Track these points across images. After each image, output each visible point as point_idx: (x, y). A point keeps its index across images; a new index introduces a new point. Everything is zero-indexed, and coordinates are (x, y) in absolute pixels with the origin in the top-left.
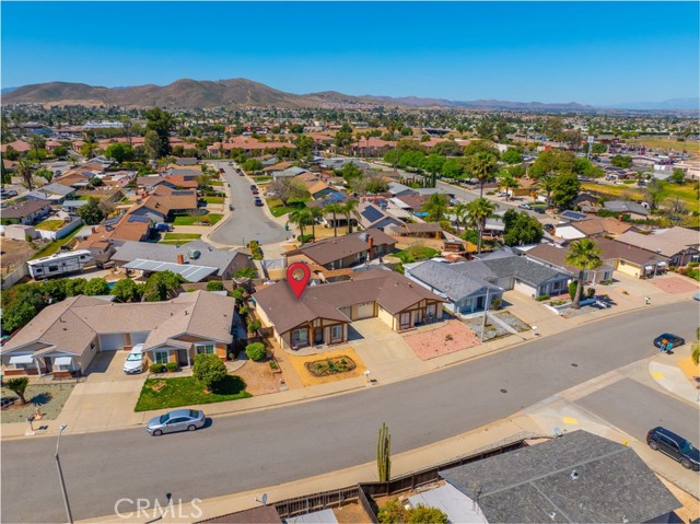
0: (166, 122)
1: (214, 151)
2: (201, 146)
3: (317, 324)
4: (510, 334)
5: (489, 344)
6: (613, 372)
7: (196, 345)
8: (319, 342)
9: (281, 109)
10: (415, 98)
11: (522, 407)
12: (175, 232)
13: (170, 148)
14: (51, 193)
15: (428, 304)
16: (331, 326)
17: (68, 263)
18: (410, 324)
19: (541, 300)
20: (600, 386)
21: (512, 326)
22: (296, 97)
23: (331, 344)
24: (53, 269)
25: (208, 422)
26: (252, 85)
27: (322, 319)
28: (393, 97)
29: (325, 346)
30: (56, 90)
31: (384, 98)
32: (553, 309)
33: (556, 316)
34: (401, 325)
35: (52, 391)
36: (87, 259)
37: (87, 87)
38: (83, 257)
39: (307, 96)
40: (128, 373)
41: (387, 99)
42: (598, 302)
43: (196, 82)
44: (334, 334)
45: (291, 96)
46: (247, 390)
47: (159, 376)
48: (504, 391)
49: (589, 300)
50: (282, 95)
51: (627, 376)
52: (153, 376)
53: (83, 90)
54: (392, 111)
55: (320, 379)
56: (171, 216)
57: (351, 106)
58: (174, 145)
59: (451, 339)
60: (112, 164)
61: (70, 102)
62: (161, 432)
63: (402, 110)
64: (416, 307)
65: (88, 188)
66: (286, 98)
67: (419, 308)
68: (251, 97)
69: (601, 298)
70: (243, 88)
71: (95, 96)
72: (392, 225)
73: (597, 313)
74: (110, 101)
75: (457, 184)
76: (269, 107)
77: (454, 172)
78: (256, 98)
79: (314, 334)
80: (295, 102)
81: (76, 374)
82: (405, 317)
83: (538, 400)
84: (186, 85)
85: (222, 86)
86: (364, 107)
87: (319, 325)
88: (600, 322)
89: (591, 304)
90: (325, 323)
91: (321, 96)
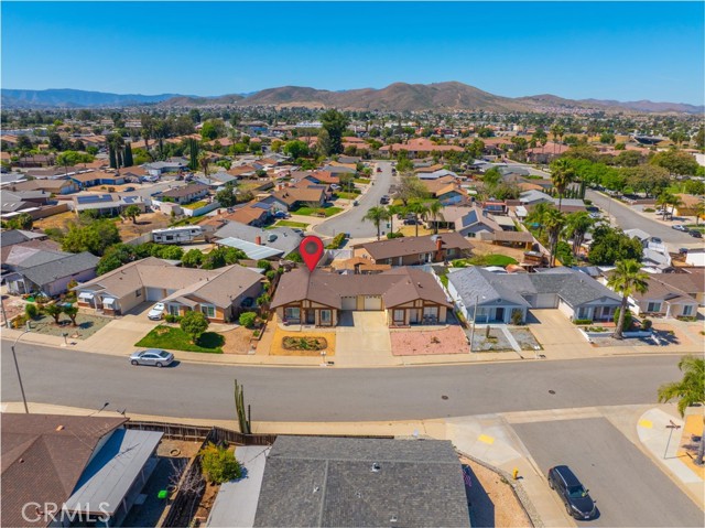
0: (339, 123)
1: (385, 152)
2: (374, 146)
3: (306, 305)
4: (511, 350)
5: (477, 354)
6: (593, 408)
7: (202, 305)
8: (310, 322)
9: (488, 112)
10: (649, 102)
11: (449, 416)
12: (290, 220)
13: (343, 147)
14: (215, 180)
15: (425, 306)
16: (320, 309)
17: (181, 234)
18: (404, 321)
19: (578, 323)
20: (561, 418)
21: (520, 343)
22: (508, 100)
23: (320, 326)
24: (169, 238)
25: (174, 364)
26: (464, 88)
27: (311, 301)
28: (621, 101)
29: (313, 327)
30: (287, 93)
31: (610, 102)
32: (585, 335)
33: (584, 343)
34: (394, 321)
35: (96, 321)
36: (197, 233)
37: (313, 91)
38: (193, 231)
39: (520, 99)
40: (150, 318)
41: (613, 104)
42: (653, 337)
43: (409, 86)
44: (323, 316)
45: (503, 99)
46: (223, 348)
47: (170, 325)
48: (445, 398)
49: (641, 333)
50: (493, 98)
51: (606, 416)
52: (165, 324)
53: (309, 93)
54: (614, 117)
55: (287, 351)
56: (296, 207)
57: (567, 111)
58: (346, 145)
59: (438, 342)
60: (289, 160)
61: (298, 104)
62: (136, 363)
63: (627, 114)
64: (411, 305)
65: (252, 178)
66: (496, 102)
67: (414, 307)
68: (461, 101)
69: (661, 334)
70: (455, 91)
71: (319, 99)
72: (484, 231)
73: (641, 349)
74: (329, 104)
75: (619, 198)
76: (477, 110)
77: (615, 184)
78: (465, 101)
79: (307, 314)
80: (506, 105)
81: (118, 313)
82: (399, 314)
83: (472, 413)
84: (400, 88)
85: (434, 89)
86: (582, 112)
87: (308, 306)
88: (635, 358)
89: (642, 339)
90: (314, 305)
91: (536, 99)
